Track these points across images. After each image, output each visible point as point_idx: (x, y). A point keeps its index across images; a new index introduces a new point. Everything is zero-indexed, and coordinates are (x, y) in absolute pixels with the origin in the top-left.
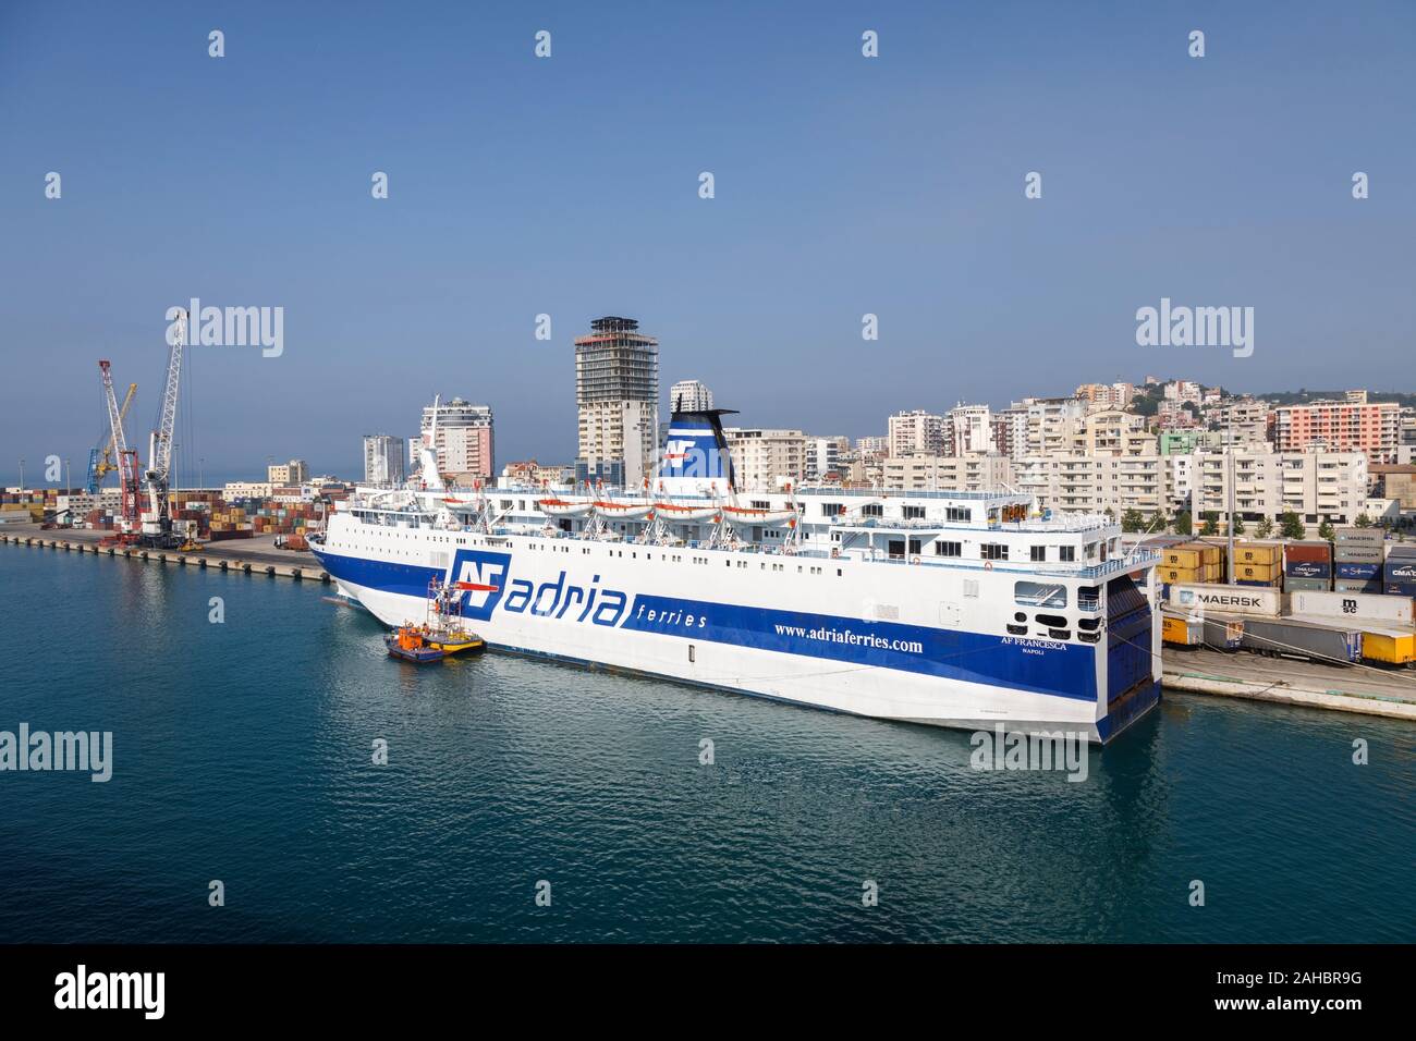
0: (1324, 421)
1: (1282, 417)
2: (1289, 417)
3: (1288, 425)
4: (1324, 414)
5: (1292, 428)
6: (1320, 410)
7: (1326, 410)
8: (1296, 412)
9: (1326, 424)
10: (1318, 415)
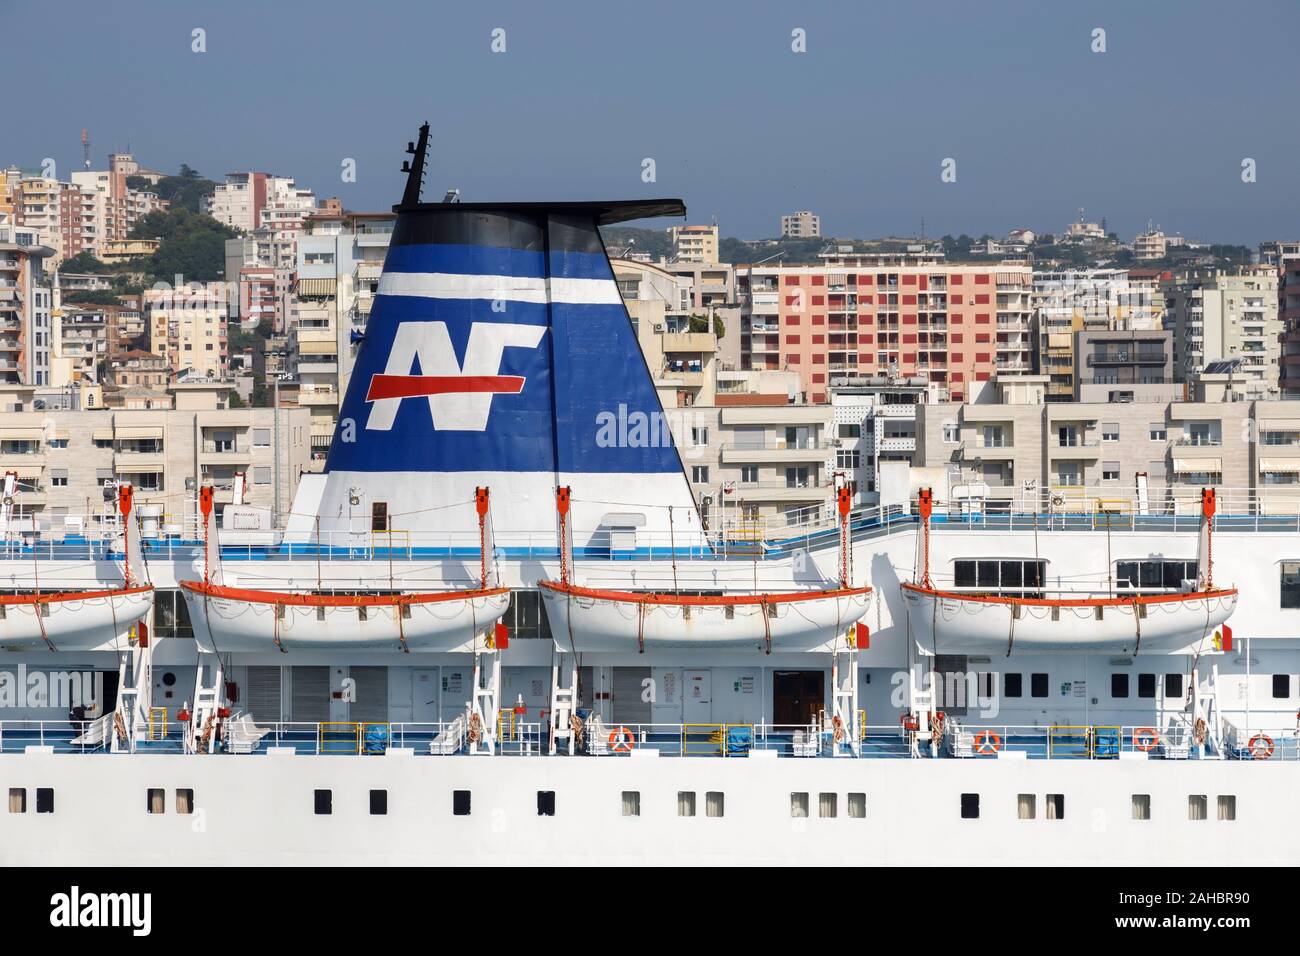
0: (863, 309)
1: (756, 298)
2: (773, 297)
3: (772, 319)
4: (861, 290)
5: (783, 330)
6: (852, 279)
7: (867, 280)
8: (793, 281)
9: (867, 320)
10: (846, 292)
